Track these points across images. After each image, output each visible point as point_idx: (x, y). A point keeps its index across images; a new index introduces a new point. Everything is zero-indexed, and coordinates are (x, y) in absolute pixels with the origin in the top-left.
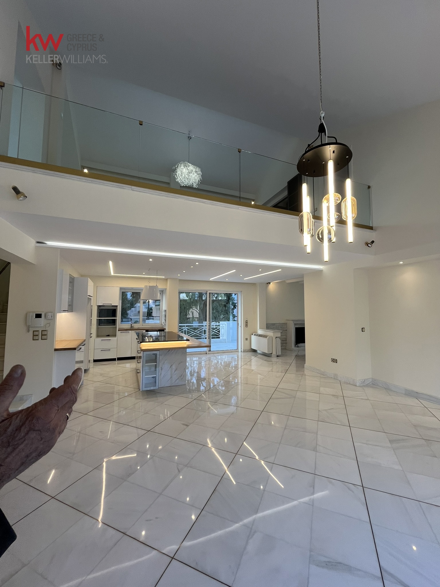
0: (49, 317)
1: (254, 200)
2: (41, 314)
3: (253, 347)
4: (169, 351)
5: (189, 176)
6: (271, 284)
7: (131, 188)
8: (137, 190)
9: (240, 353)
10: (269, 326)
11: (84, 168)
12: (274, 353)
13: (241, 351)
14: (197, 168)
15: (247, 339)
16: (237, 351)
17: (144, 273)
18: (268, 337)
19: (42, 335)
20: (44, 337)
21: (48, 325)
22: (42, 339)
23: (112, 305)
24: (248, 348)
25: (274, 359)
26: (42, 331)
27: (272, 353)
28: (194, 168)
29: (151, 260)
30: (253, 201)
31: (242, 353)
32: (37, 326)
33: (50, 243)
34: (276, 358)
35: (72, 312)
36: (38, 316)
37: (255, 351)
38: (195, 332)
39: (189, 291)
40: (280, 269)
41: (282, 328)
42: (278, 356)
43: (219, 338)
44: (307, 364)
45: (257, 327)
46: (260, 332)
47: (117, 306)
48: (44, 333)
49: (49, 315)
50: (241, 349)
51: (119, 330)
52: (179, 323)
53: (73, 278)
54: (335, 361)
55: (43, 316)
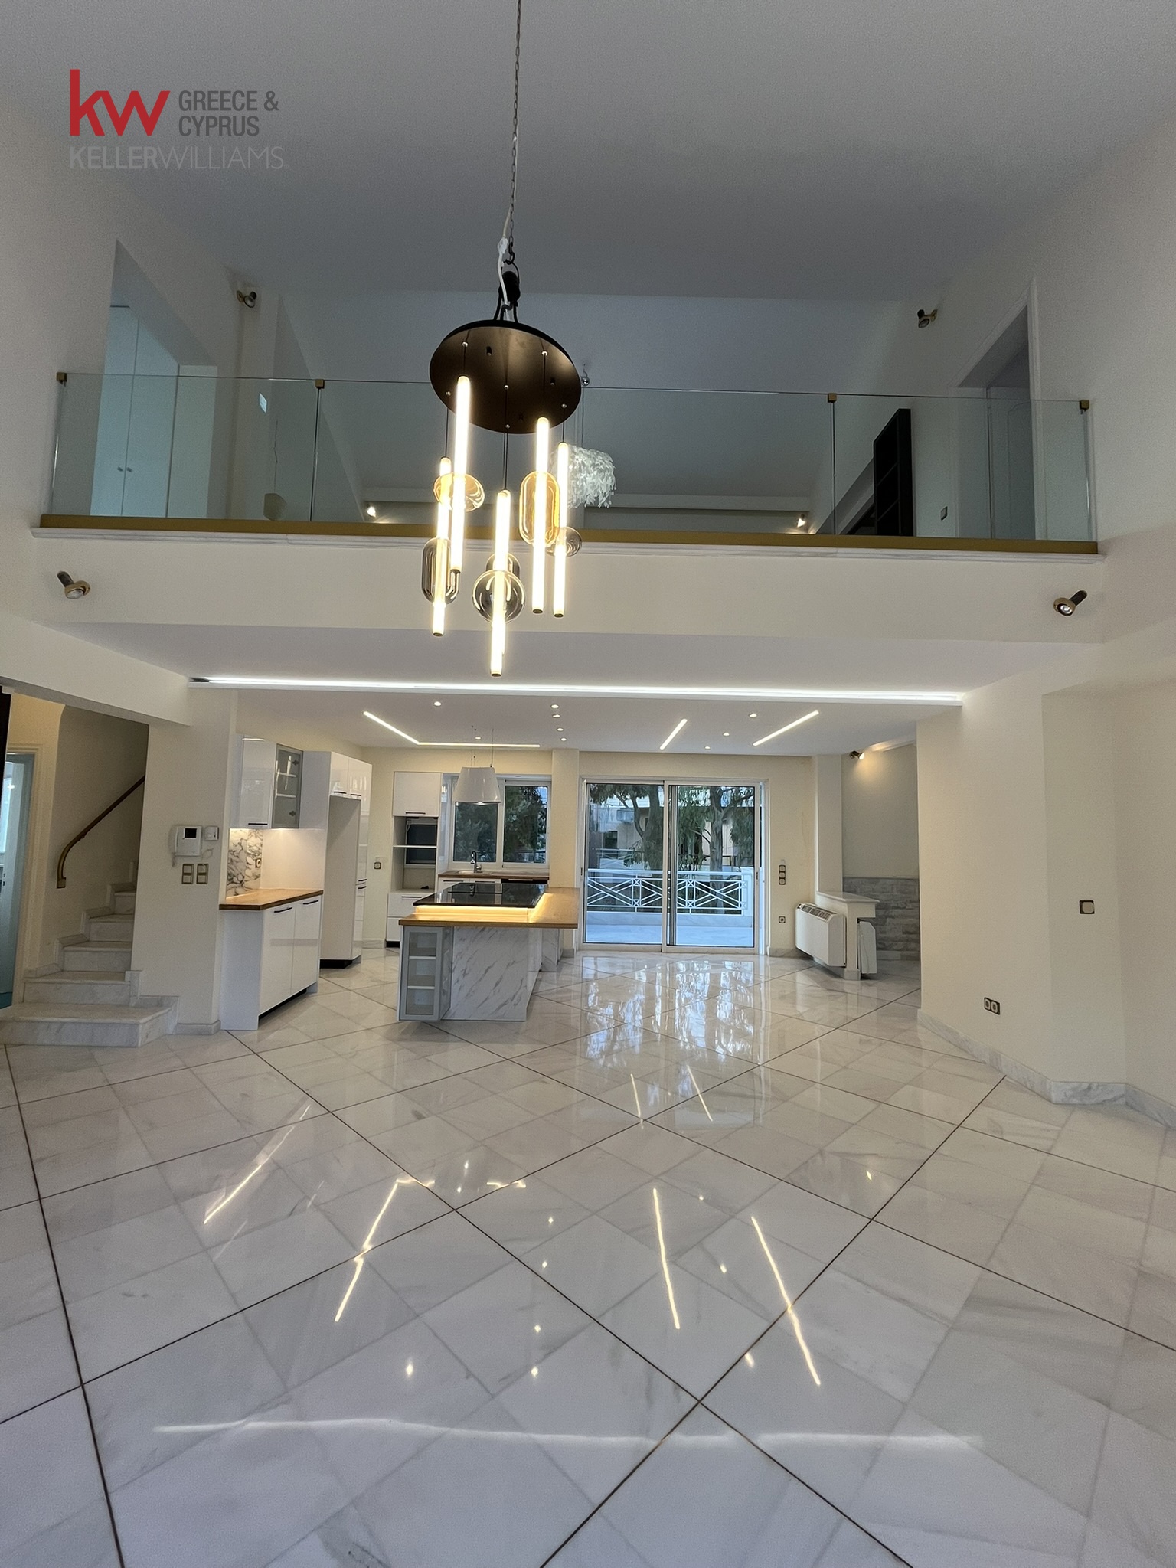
0: (209, 836)
1: (807, 512)
2: (195, 830)
3: (801, 945)
4: (483, 930)
5: (577, 479)
6: (862, 757)
7: (287, 539)
8: (301, 542)
9: (762, 959)
10: (851, 886)
11: (368, 506)
12: (852, 966)
13: (766, 954)
14: (598, 454)
15: (782, 920)
16: (752, 951)
17: (479, 738)
18: (832, 915)
19: (198, 874)
20: (202, 878)
21: (209, 853)
22: (197, 883)
23: (426, 816)
24: (785, 945)
25: (851, 985)
26: (199, 865)
27: (845, 967)
28: (589, 456)
29: (438, 704)
30: (803, 517)
31: (768, 958)
32: (187, 855)
33: (217, 680)
34: (860, 982)
35: (298, 828)
36: (191, 833)
37: (807, 957)
38: (716, 894)
39: (609, 780)
40: (814, 710)
41: (905, 893)
42: (864, 977)
43: (739, 912)
44: (922, 1011)
45: (814, 888)
46: (820, 901)
47: (437, 818)
48: (203, 869)
49: (211, 833)
50: (766, 946)
51: (440, 876)
52: (587, 866)
53: (300, 753)
54: (995, 1009)
55: (198, 833)
